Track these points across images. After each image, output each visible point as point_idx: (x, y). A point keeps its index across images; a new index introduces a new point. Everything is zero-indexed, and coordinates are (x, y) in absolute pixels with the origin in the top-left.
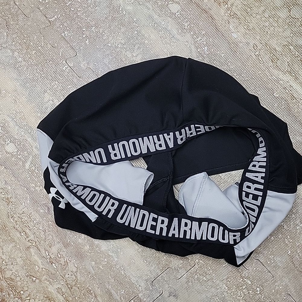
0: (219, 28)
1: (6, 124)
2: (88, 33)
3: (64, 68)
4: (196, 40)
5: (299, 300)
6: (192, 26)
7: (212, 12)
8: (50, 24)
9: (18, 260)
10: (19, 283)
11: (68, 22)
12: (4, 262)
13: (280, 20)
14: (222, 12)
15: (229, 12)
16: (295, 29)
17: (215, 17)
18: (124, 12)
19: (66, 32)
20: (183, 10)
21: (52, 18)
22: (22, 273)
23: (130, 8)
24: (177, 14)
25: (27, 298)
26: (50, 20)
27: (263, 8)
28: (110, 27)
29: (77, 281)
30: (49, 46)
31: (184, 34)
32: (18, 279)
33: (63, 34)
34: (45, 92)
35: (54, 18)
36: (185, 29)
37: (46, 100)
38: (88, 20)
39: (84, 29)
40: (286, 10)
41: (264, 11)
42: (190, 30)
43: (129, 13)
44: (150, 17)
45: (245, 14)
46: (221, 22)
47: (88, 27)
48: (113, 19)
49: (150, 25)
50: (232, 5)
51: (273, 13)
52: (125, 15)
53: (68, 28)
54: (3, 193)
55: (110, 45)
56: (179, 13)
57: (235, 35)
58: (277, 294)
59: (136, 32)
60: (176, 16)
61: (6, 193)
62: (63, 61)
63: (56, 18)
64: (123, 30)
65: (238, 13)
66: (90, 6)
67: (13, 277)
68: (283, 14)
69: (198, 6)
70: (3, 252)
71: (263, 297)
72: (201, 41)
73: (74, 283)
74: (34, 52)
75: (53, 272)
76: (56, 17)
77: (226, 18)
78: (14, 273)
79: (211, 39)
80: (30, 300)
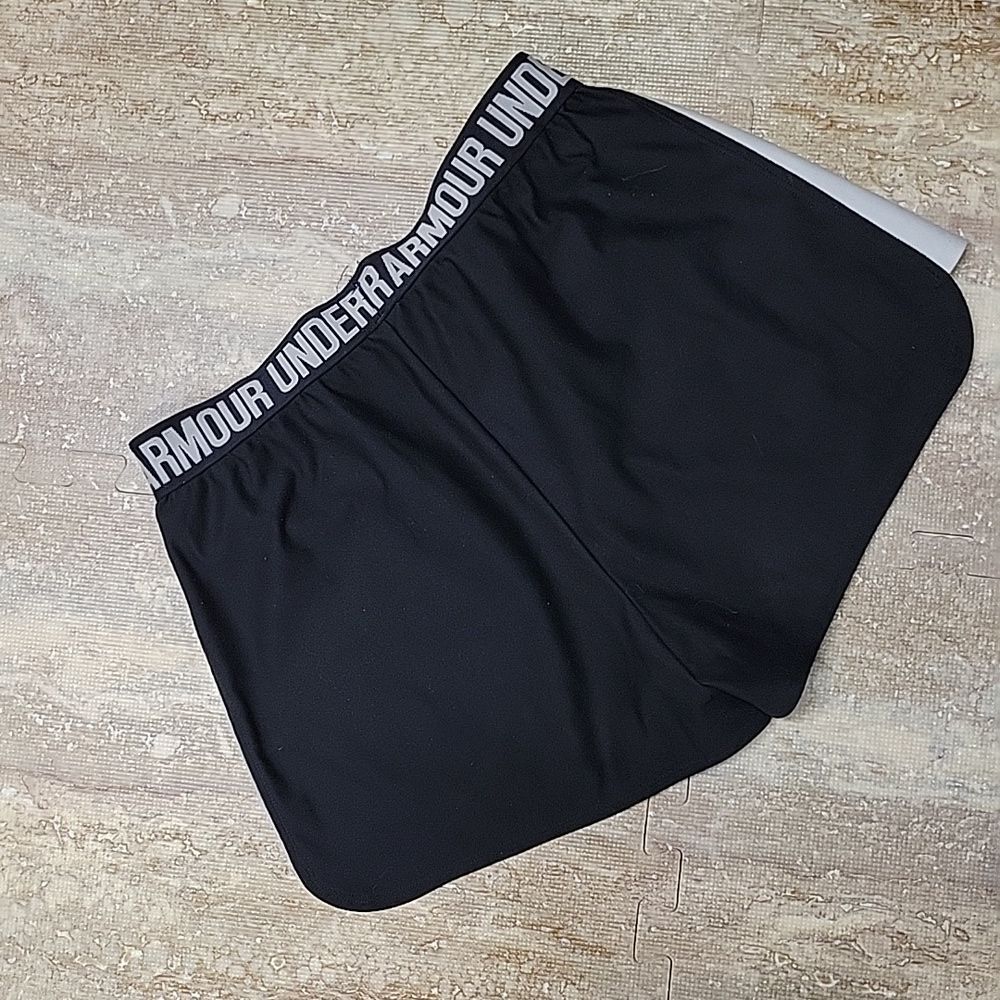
0: (346, 169)
1: (115, 711)
2: (109, 401)
3: (127, 506)
4: (322, 229)
5: (944, 524)
6: (290, 209)
7: (304, 152)
8: (22, 450)
10: (414, 980)
11: (54, 414)
12: (350, 969)
13: (442, 53)
14: (322, 133)
15: (335, 123)
16: (484, 45)
17: (317, 154)
18: (142, 300)
19: (67, 437)
20: (247, 196)
21: (16, 435)
22: (402, 956)
23: (145, 282)
24: (243, 213)
25: (454, 993)
26: (16, 441)
27: (390, 60)
28: (139, 350)
29: (516, 874)
30: (60, 491)
31: (289, 238)
32: (405, 973)
33: (65, 445)
34: (131, 582)
35: (21, 432)
36: (282, 227)
37: (146, 596)
38: (88, 377)
39: (97, 400)
40: (435, 25)
41: (398, 64)
42: (294, 219)
43: (153, 293)
44: (198, 264)
45: (367, 99)
46: (336, 154)
47: (100, 388)
48: (134, 331)
49: (212, 278)
50: (329, 104)
51: (416, 50)
52: (147, 304)
53: (65, 426)
54: (229, 844)
55: (171, 384)
56: (245, 209)
57: (385, 156)
58: (896, 550)
59: (198, 317)
60: (244, 217)
61: (234, 839)
62: (111, 496)
63: (24, 426)
64: (169, 334)
65: (354, 109)
66: (67, 347)
67: (391, 980)
68: (437, 36)
69: (267, 163)
70: (329, 950)
71: (875, 581)
72: (333, 222)
73: (514, 883)
74: (41, 528)
75: (458, 898)
76: (21, 426)
77: (339, 139)
78: (388, 969)
79: (348, 202)
80: (461, 991)
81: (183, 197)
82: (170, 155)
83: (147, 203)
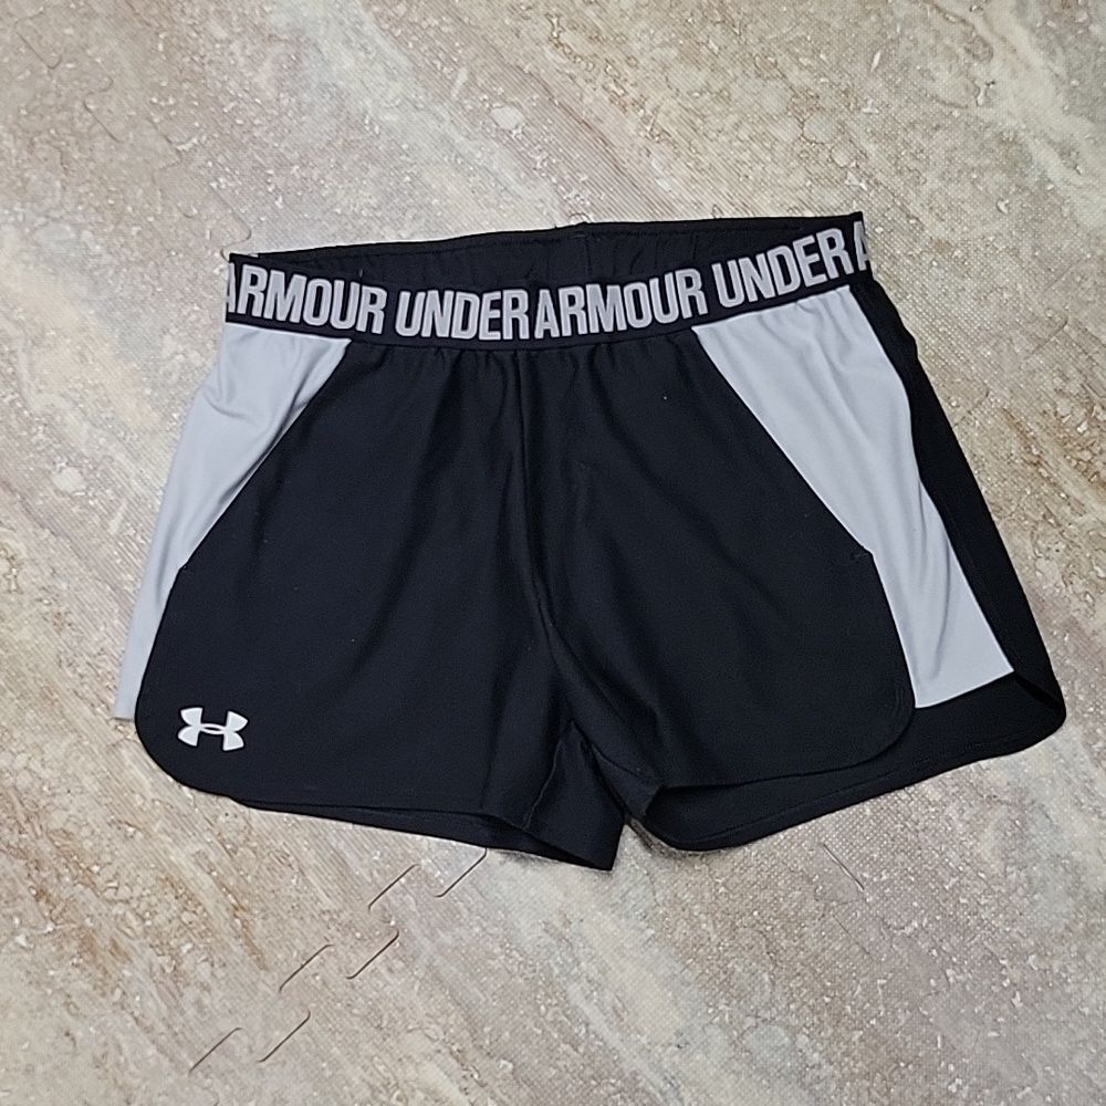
0: (625, 169)
1: (58, 419)
2: (280, 181)
3: (216, 271)
4: (565, 198)
5: (850, 858)
6: (554, 161)
7: (604, 128)
8: (178, 159)
9: (87, 781)
10: (88, 844)
11: (229, 154)
12: (45, 788)
13: (779, 148)
14: (631, 128)
15: (648, 129)
16: (815, 169)
17: (613, 139)
18: (377, 129)
19: (221, 180)
20: (529, 123)
21: (183, 143)
22: (96, 816)
23: (390, 118)
24: (514, 132)
25: (111, 884)
26: (180, 148)
27: (733, 118)
28: (338, 165)
29: (250, 833)
30: (177, 215)
31: (532, 182)
32: (85, 832)
33: (214, 185)
34: (165, 331)
35: (189, 145)
36: (535, 169)
37: (166, 353)
38: (281, 150)
39: (271, 172)
40: (792, 124)
41: (737, 126)
42: (551, 170)
43: (390, 132)
44: (445, 139)
45: (688, 131)
46: (627, 151)
47: (282, 165)
48: (348, 146)
49: (446, 159)
50: (656, 110)
51: (761, 128)
52: (378, 136)
53: (227, 170)
54: (46, 602)
55: (339, 211)
56: (520, 131)
57: (664, 185)
58: (792, 844)
59: (408, 178)
60: (513, 137)
61: (52, 601)
62: (213, 254)
64: (373, 171)
65: (672, 130)
66: (286, 114)
67: (70, 828)
68: (785, 132)
69: (568, 111)
70: (43, 760)
71: (753, 854)
72: (578, 199)
73: (241, 838)
74: (135, 230)
75: (184, 809)
76: (195, 140)
77: (640, 142)
78: (76, 817)
79: (604, 194)
80: (117, 888)
81: (480, 81)
82: (499, 43)
83: (448, 62)
